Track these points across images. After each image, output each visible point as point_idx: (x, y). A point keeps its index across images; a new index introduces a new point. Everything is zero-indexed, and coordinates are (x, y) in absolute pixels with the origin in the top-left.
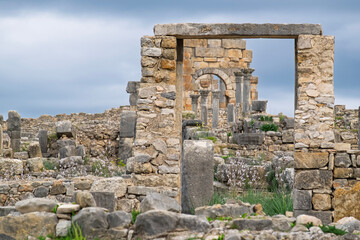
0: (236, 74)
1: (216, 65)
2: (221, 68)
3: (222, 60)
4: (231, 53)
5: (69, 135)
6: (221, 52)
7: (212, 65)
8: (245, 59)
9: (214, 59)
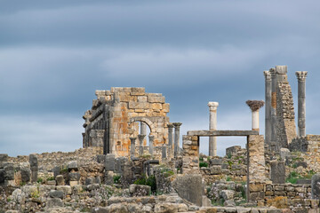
0: (169, 126)
1: (144, 115)
2: (147, 116)
3: (148, 111)
4: (154, 106)
5: (76, 170)
6: (147, 105)
7: (140, 115)
8: (165, 110)
9: (142, 110)
